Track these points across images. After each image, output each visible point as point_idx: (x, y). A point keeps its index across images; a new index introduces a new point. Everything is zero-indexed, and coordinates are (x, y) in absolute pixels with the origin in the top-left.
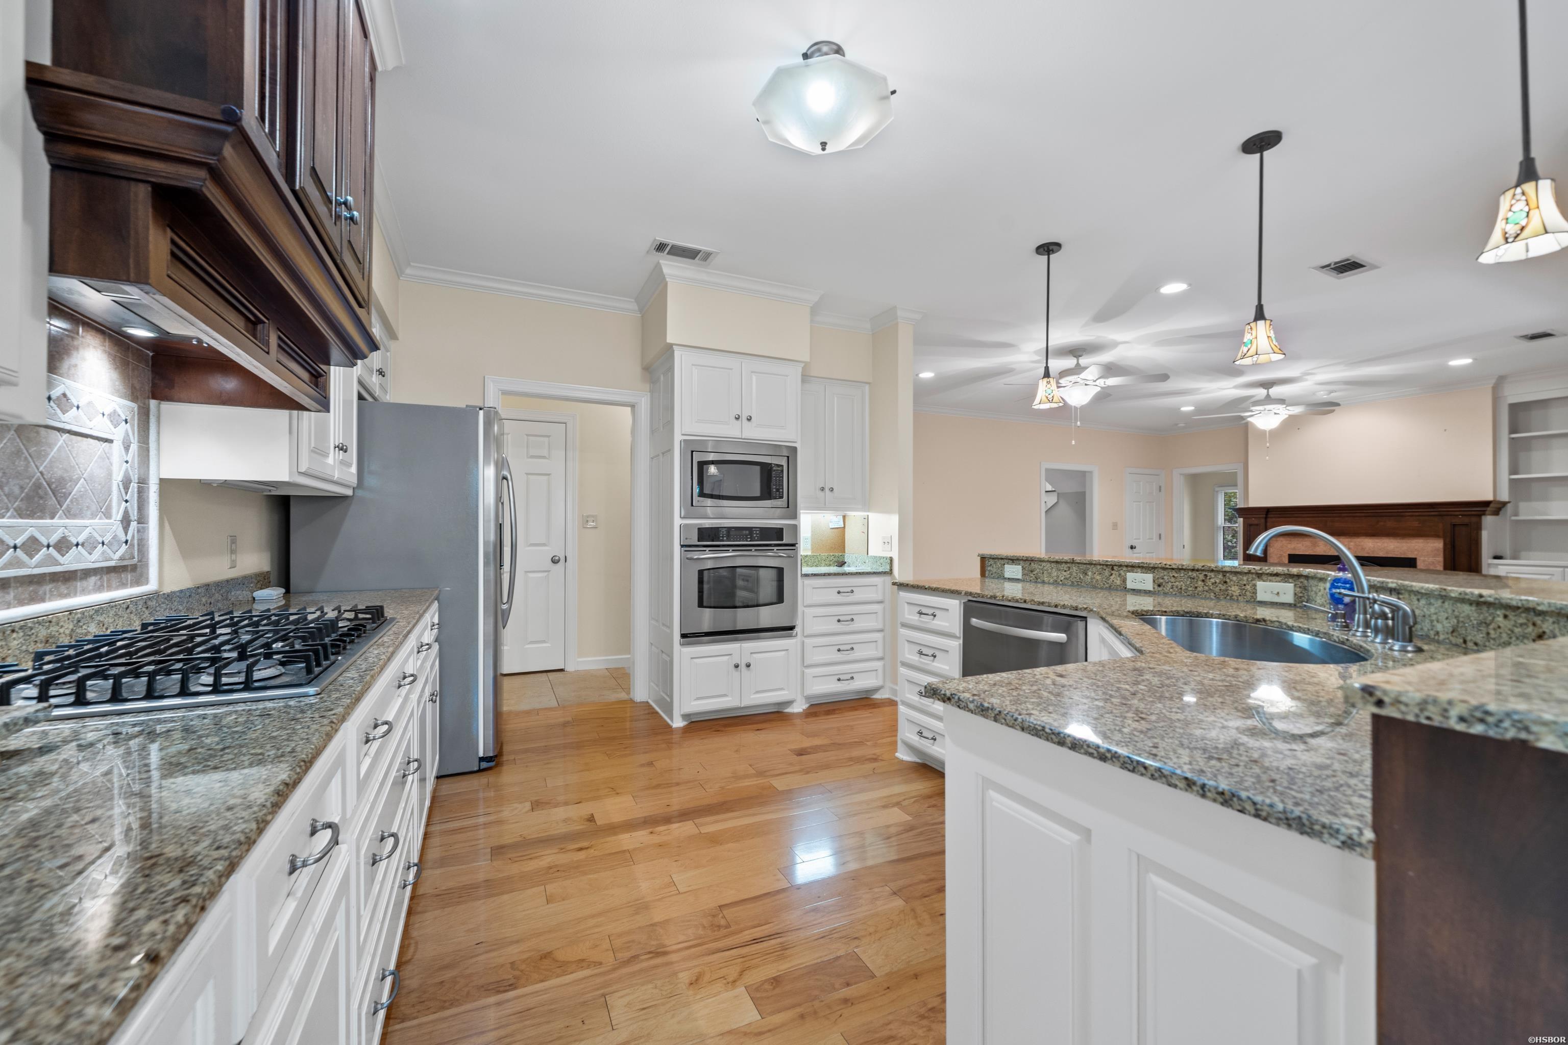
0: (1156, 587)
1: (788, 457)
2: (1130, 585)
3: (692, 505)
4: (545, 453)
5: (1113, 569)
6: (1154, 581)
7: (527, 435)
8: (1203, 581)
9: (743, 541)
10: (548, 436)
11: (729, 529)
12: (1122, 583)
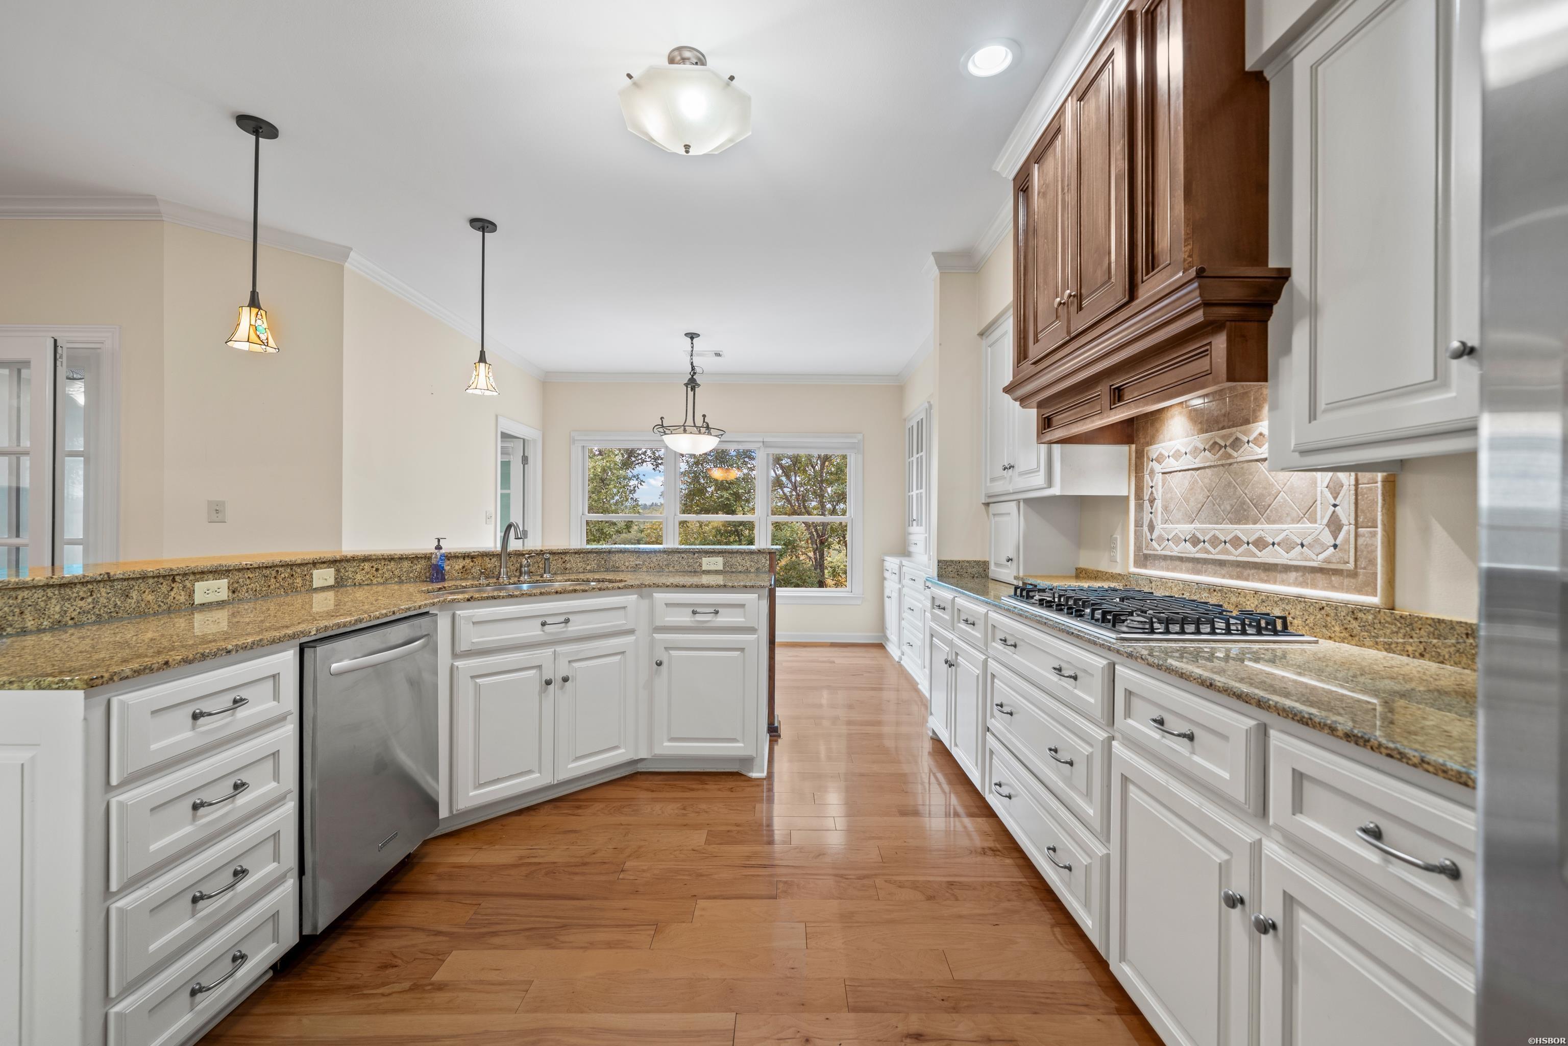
0: (230, 594)
2: (199, 599)
5: (174, 581)
6: (229, 588)
8: (275, 577)
12: (187, 597)
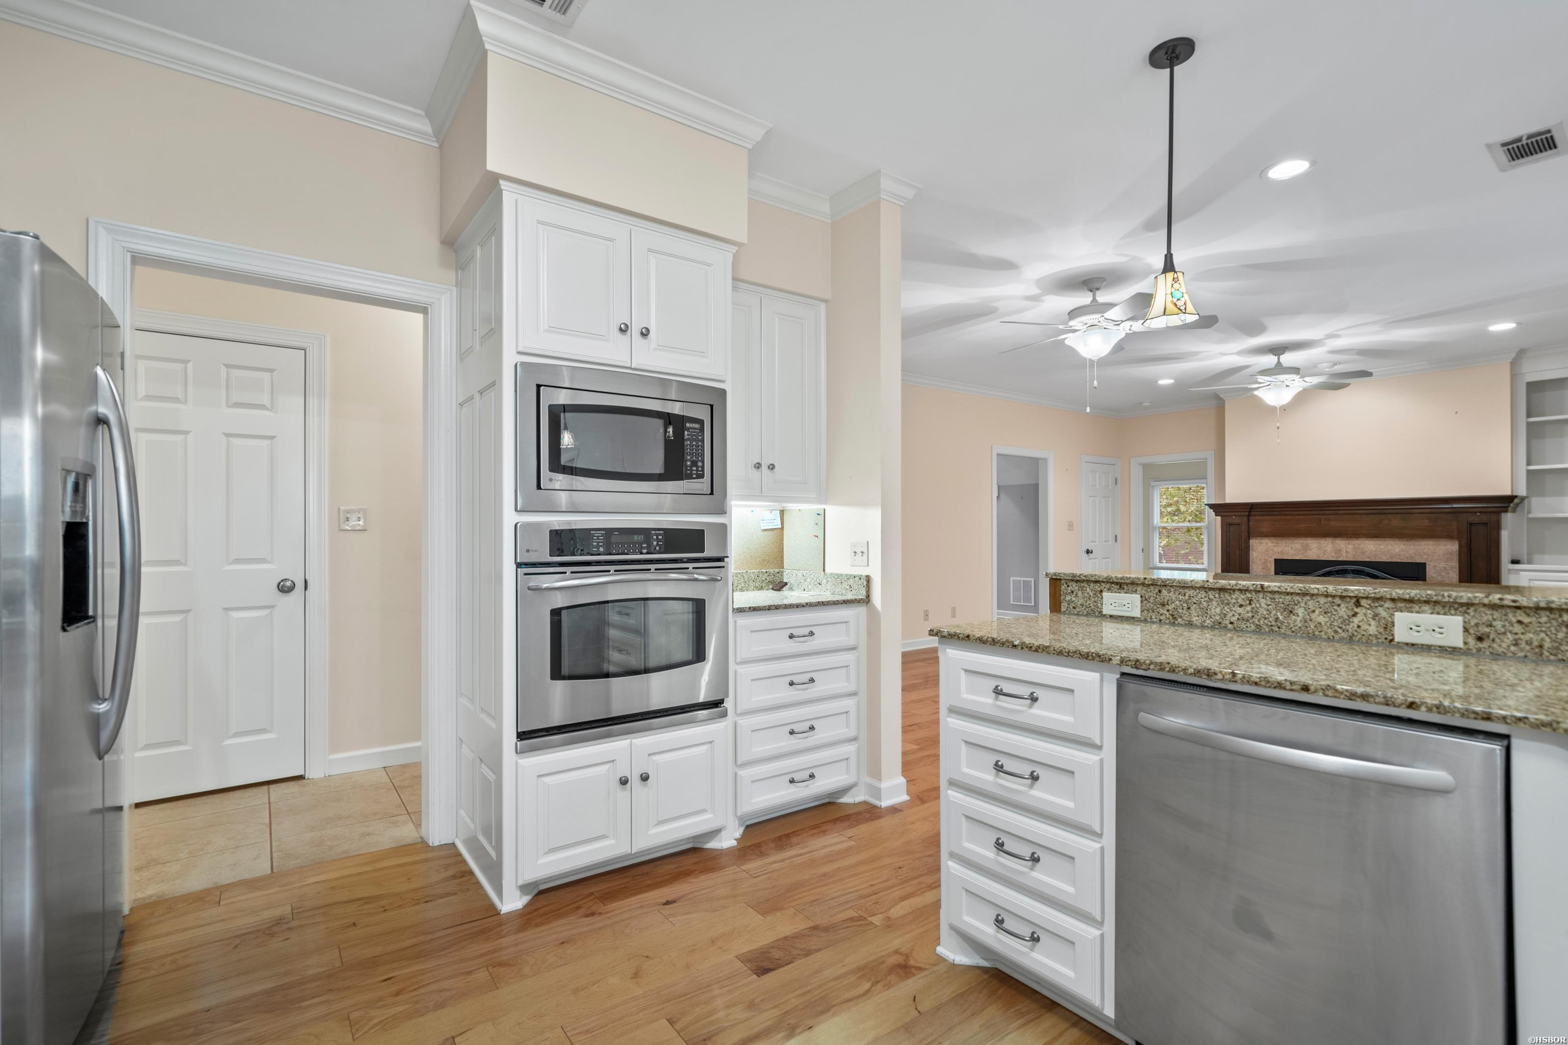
0: (1472, 641)
1: (712, 406)
2: (1401, 634)
3: (539, 487)
4: (265, 400)
5: (1358, 604)
6: (1466, 630)
7: (227, 366)
9: (634, 553)
10: (271, 371)
11: (609, 532)
12: (1382, 630)
